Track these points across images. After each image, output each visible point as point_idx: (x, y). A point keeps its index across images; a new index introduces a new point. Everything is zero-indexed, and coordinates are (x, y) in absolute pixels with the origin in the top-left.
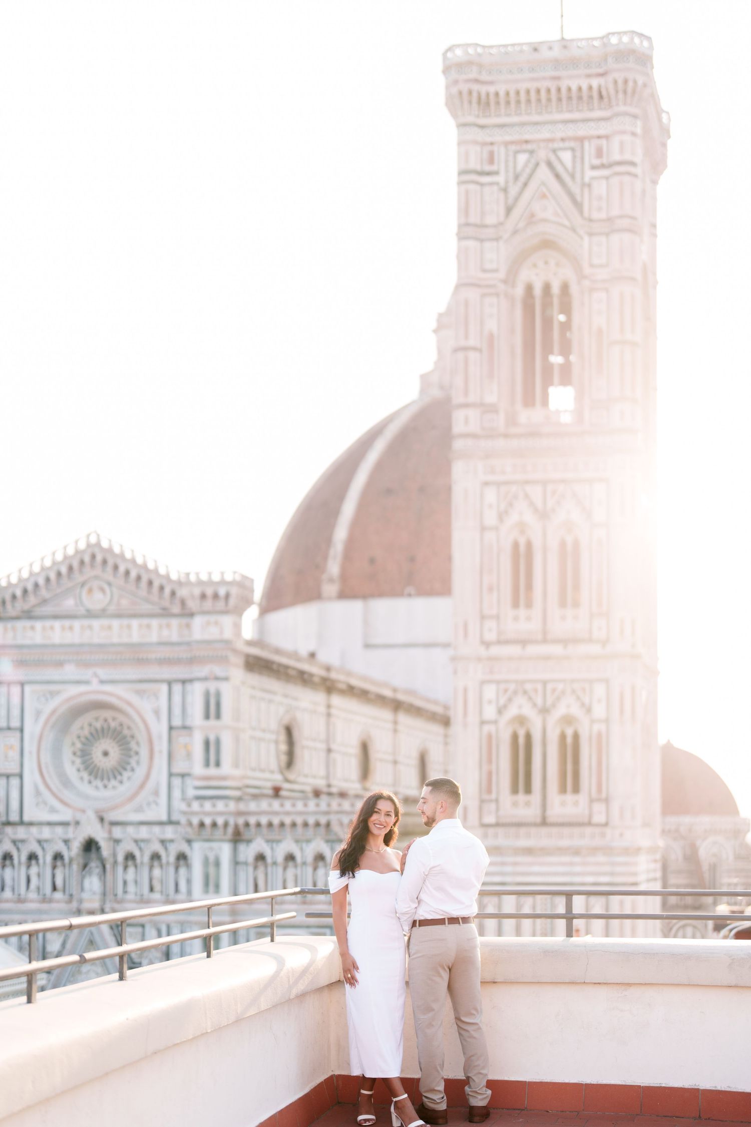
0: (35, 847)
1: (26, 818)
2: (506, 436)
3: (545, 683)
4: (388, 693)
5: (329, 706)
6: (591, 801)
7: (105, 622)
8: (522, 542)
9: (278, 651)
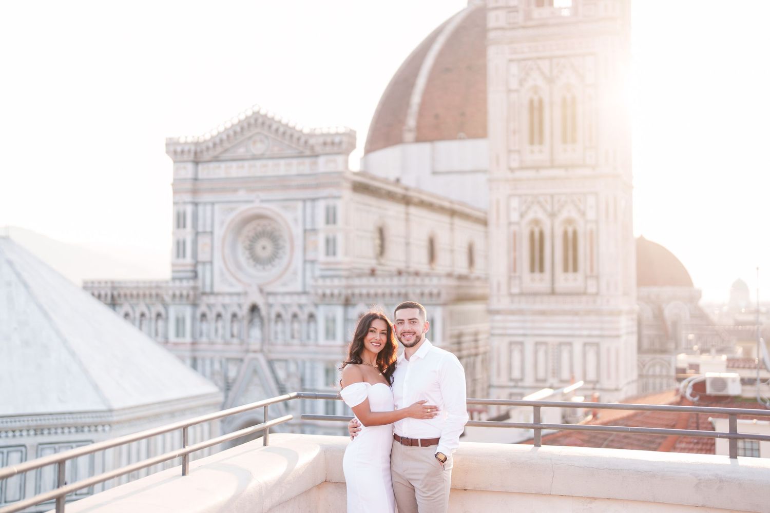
0: (219, 309)
1: (216, 290)
2: (523, 27)
3: (552, 196)
4: (446, 204)
5: (407, 214)
6: (586, 277)
7: (264, 162)
8: (536, 98)
9: (374, 178)
